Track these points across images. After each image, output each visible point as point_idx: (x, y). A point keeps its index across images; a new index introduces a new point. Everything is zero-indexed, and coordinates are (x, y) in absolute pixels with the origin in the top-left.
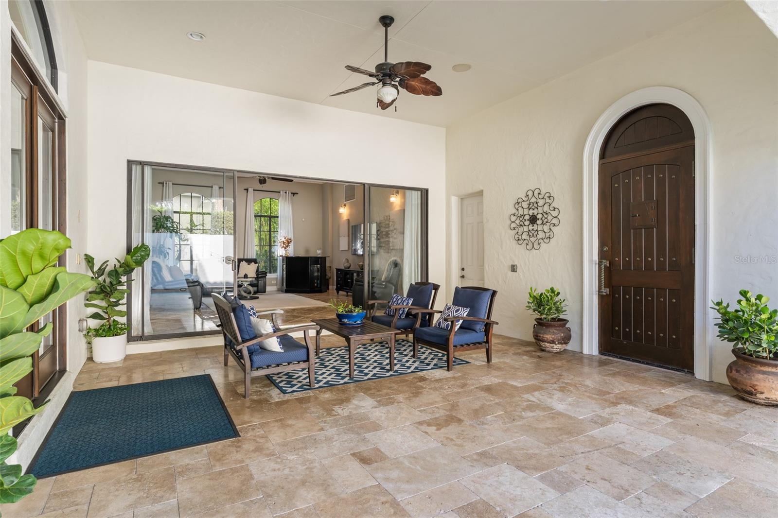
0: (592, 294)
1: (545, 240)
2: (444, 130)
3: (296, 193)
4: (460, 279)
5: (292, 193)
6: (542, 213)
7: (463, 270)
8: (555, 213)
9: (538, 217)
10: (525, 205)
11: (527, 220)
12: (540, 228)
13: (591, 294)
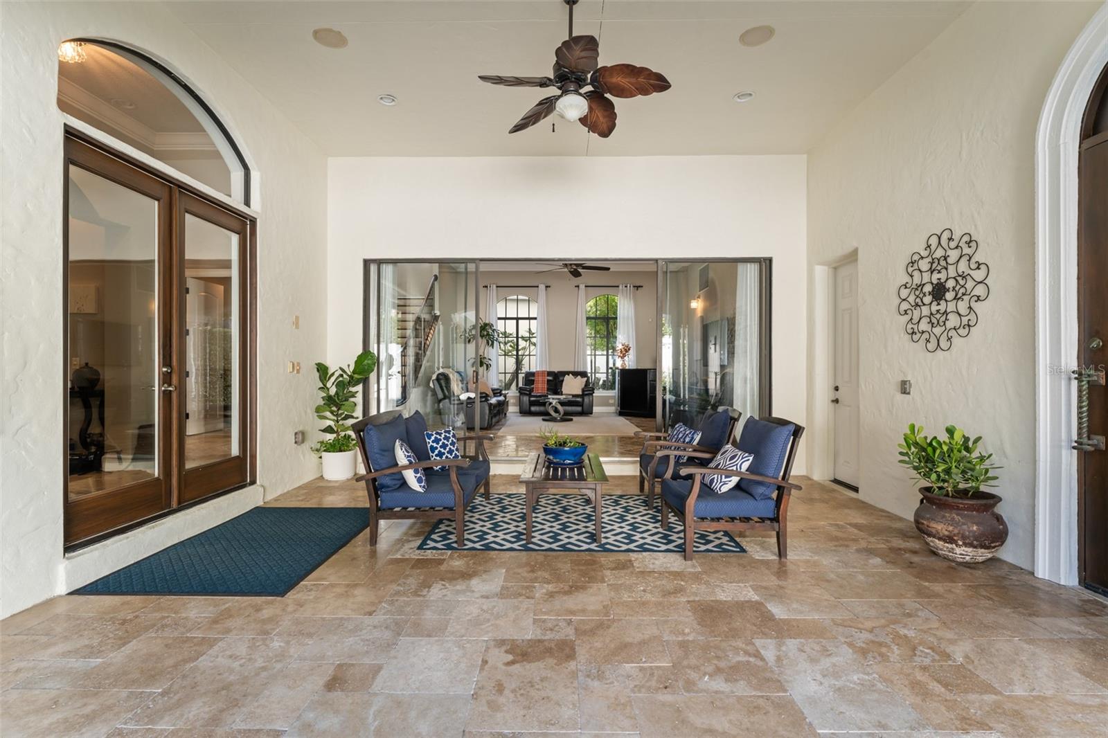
0: (1060, 447)
1: (961, 331)
2: (805, 156)
3: (640, 287)
4: (832, 405)
5: (634, 287)
6: (954, 278)
7: (837, 390)
8: (979, 275)
9: (947, 286)
10: (924, 265)
11: (927, 294)
12: (951, 306)
13: (1056, 447)
